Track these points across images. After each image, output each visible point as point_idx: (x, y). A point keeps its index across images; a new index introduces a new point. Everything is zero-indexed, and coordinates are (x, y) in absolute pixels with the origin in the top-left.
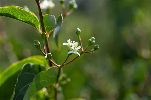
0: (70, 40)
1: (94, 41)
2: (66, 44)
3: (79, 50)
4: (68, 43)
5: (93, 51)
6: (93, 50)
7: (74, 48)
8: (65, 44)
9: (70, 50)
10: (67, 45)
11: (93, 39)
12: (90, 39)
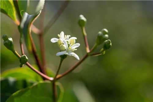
0: (62, 33)
1: (107, 36)
2: (55, 40)
3: (76, 49)
4: (58, 38)
5: (103, 51)
6: (103, 49)
7: (69, 47)
8: (53, 40)
9: (61, 49)
10: (57, 42)
11: (105, 33)
12: (100, 33)
